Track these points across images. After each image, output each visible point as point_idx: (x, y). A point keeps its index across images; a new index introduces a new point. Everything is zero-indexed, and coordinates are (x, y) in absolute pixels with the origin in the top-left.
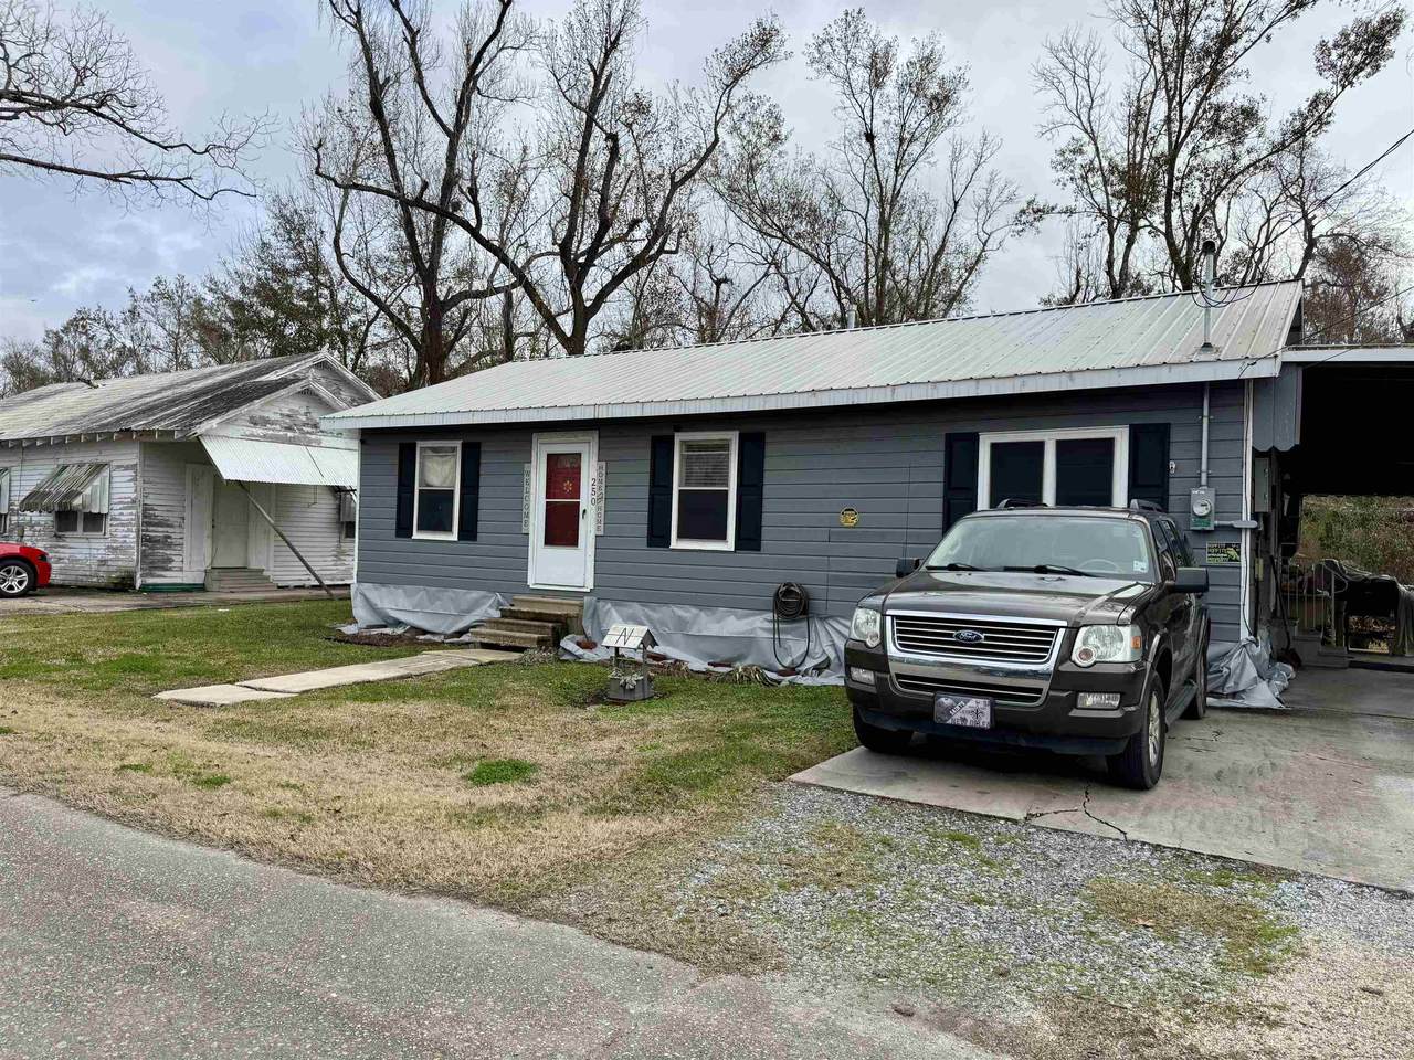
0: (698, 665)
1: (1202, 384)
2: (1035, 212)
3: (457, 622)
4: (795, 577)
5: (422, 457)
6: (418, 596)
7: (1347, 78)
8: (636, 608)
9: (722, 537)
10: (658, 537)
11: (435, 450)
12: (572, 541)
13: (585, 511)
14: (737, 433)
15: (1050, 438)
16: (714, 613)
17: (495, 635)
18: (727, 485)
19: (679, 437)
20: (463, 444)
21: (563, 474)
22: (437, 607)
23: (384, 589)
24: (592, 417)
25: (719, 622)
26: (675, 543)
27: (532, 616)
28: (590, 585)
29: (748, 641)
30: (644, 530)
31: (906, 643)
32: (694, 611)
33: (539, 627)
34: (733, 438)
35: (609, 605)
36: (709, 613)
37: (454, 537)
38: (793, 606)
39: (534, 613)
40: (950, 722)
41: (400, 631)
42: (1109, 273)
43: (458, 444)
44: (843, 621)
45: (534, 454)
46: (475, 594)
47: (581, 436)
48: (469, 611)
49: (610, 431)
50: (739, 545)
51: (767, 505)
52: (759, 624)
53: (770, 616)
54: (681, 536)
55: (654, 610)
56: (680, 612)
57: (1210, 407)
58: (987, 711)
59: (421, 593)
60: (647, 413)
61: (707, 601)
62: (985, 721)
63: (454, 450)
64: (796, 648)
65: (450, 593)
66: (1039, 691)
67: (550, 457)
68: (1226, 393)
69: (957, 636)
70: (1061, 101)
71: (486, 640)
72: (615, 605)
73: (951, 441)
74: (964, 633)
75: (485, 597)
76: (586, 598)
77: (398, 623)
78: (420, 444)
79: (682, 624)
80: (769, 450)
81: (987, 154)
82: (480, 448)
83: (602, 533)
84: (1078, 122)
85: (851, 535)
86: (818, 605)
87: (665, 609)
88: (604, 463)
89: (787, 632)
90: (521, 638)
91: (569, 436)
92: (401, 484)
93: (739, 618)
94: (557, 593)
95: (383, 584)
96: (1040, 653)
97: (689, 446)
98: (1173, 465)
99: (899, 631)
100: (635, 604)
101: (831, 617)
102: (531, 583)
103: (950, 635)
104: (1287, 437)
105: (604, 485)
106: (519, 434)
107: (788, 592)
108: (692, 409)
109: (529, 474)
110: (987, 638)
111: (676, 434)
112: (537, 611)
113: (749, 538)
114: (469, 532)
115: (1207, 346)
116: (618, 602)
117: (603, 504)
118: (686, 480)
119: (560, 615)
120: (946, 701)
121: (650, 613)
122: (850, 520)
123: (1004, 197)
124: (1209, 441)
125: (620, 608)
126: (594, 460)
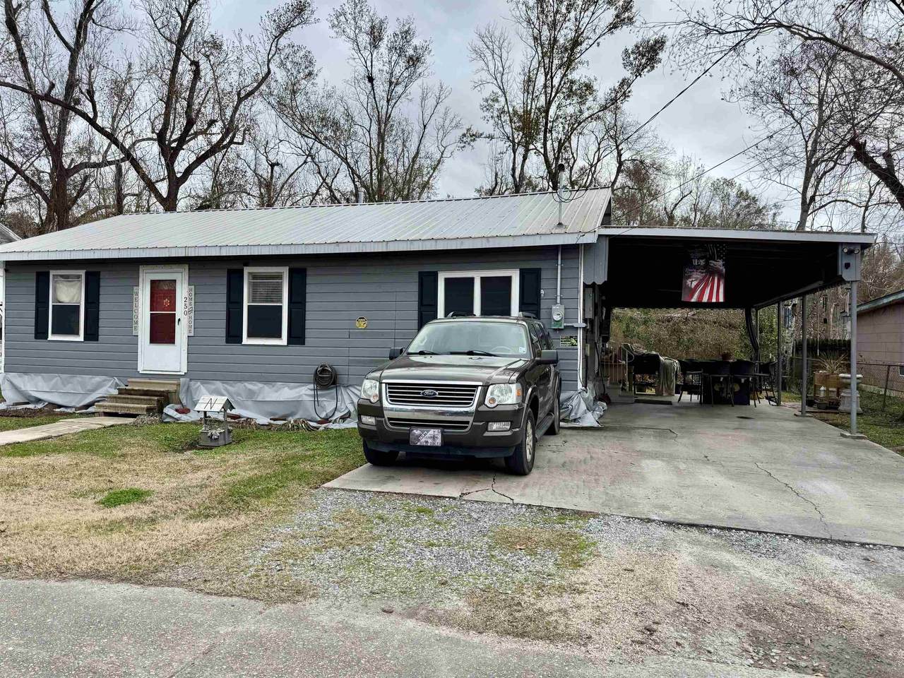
0: (263, 420)
1: (557, 246)
2: (471, 136)
3: (86, 398)
4: (327, 361)
5: (55, 282)
6: (54, 381)
7: (638, 73)
8: (219, 384)
9: (279, 336)
10: (233, 336)
11: (62, 276)
12: (171, 340)
13: (179, 320)
14: (288, 268)
15: (477, 276)
16: (273, 386)
17: (115, 407)
18: (281, 302)
19: (247, 270)
20: (86, 273)
21: (162, 295)
22: (69, 388)
23: (26, 376)
24: (184, 255)
25: (276, 392)
26: (246, 340)
27: (142, 392)
28: (184, 370)
29: (298, 403)
30: (223, 332)
31: (394, 399)
32: (260, 385)
33: (147, 400)
34: (285, 271)
35: (199, 383)
36: (271, 386)
37: (81, 338)
38: (326, 380)
39: (143, 390)
40: (419, 444)
41: (40, 406)
42: (513, 176)
43: (82, 273)
44: (358, 387)
45: (141, 280)
46: (98, 379)
47: (175, 268)
48: (93, 391)
49: (198, 265)
50: (289, 342)
51: (308, 316)
52: (304, 392)
53: (312, 386)
54: (250, 335)
55: (231, 386)
56: (249, 386)
57: (562, 259)
58: (440, 436)
59: (56, 379)
60: (224, 254)
61: (268, 379)
62: (438, 442)
63: (79, 277)
64: (328, 405)
65: (79, 378)
66: (468, 423)
67: (153, 282)
68: (570, 251)
69: (423, 394)
70: (485, 68)
71: (108, 411)
72: (202, 384)
73: (421, 275)
74: (427, 392)
75: (104, 381)
76: (181, 379)
77: (38, 401)
78: (52, 273)
79: (251, 393)
80: (309, 280)
81: (443, 97)
82: (99, 276)
83: (192, 334)
84: (495, 82)
85: (363, 334)
86: (343, 379)
87: (239, 384)
88: (193, 287)
89: (323, 396)
90: (134, 408)
91: (167, 268)
92: (38, 301)
93: (291, 388)
94: (161, 377)
95: (25, 373)
96: (467, 402)
97: (254, 276)
98: (542, 292)
99: (390, 392)
100: (218, 382)
101: (351, 385)
102: (140, 369)
103: (419, 393)
104: (601, 277)
105: (193, 302)
106: (129, 266)
107: (324, 371)
108: (256, 252)
109: (137, 294)
110: (440, 394)
111: (245, 268)
112: (146, 389)
113: (297, 336)
114: (92, 335)
115: (560, 224)
116: (205, 380)
117: (192, 315)
118: (253, 297)
119: (163, 392)
120: (417, 432)
121: (229, 387)
122: (362, 325)
123: (453, 124)
124: (561, 278)
125: (206, 385)
126: (186, 285)
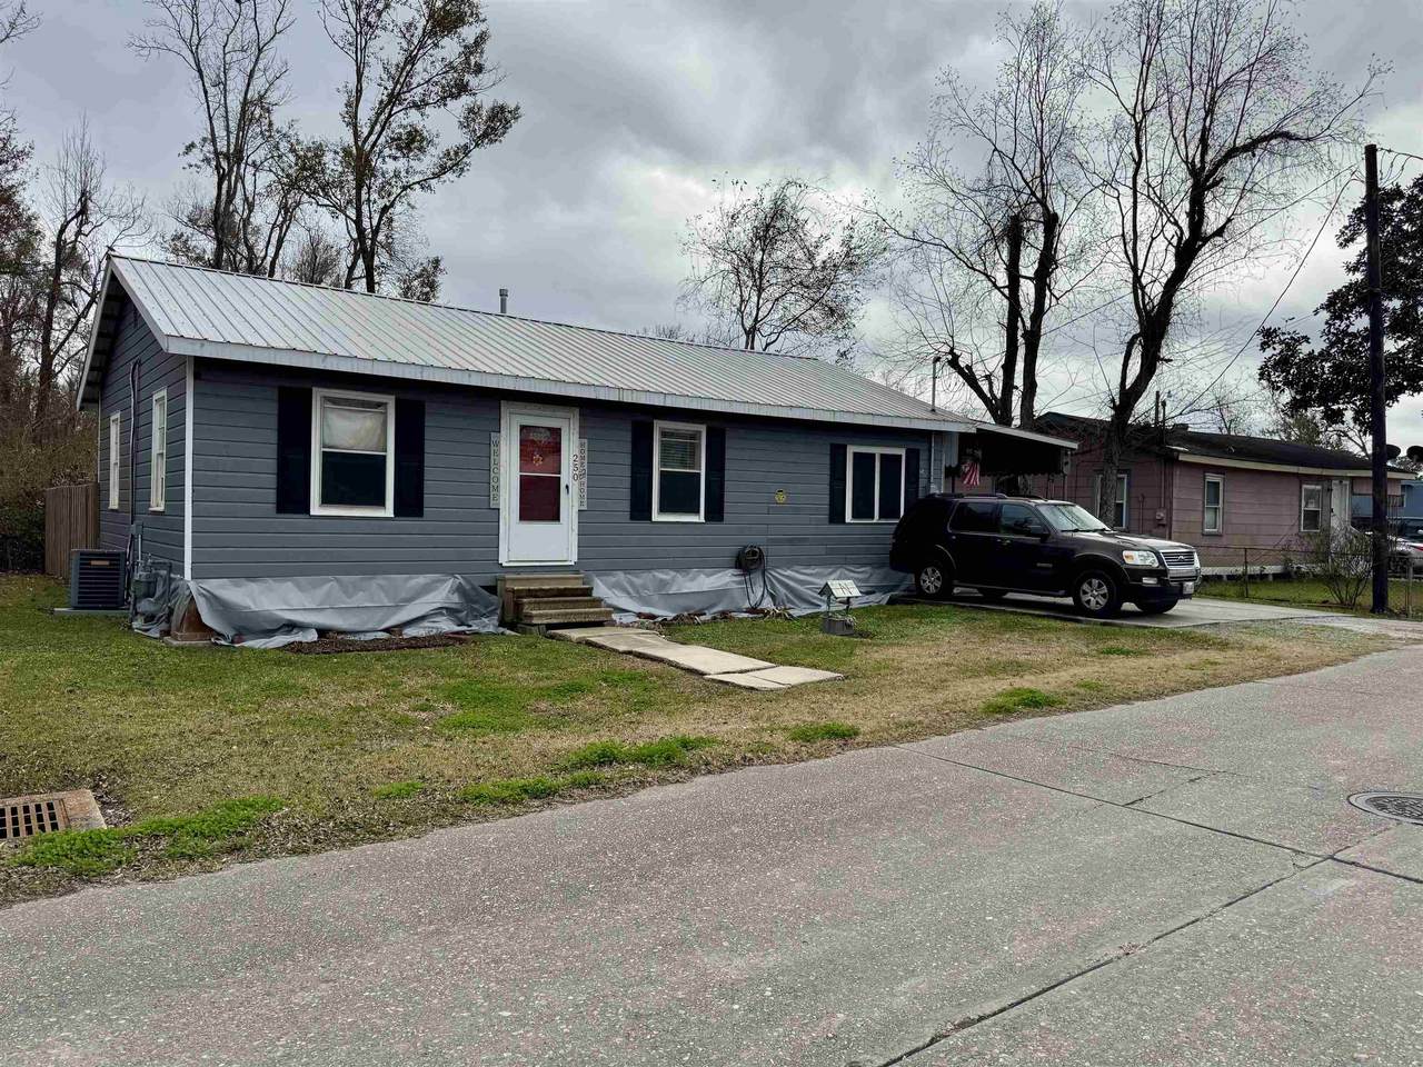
1: (931, 431)
3: (394, 614)
5: (323, 409)
6: (326, 587)
8: (621, 576)
9: (696, 511)
10: (640, 510)
11: (345, 402)
12: (554, 516)
15: (877, 451)
16: (688, 574)
18: (699, 468)
19: (659, 426)
20: (397, 401)
21: (543, 447)
23: (253, 584)
25: (691, 580)
28: (573, 558)
30: (626, 505)
32: (673, 573)
34: (703, 429)
35: (594, 576)
36: (685, 574)
37: (389, 511)
43: (389, 400)
45: (503, 423)
46: (421, 580)
47: (561, 412)
51: (727, 486)
53: (734, 571)
54: (662, 510)
57: (934, 443)
59: (329, 587)
63: (381, 405)
72: (598, 576)
73: (833, 447)
75: (438, 581)
78: (318, 394)
79: (663, 584)
80: (728, 443)
82: (423, 408)
83: (585, 508)
85: (782, 509)
86: (764, 560)
87: (645, 574)
88: (586, 441)
91: (546, 410)
93: (708, 575)
95: (252, 577)
98: (921, 471)
100: (619, 572)
101: (770, 568)
102: (503, 560)
104: (954, 461)
105: (586, 461)
106: (483, 402)
107: (752, 552)
109: (497, 444)
111: (655, 421)
113: (715, 513)
114: (410, 503)
115: (934, 411)
116: (601, 572)
117: (585, 480)
124: (934, 460)
126: (575, 437)
